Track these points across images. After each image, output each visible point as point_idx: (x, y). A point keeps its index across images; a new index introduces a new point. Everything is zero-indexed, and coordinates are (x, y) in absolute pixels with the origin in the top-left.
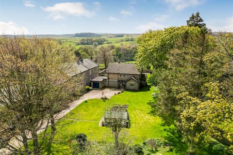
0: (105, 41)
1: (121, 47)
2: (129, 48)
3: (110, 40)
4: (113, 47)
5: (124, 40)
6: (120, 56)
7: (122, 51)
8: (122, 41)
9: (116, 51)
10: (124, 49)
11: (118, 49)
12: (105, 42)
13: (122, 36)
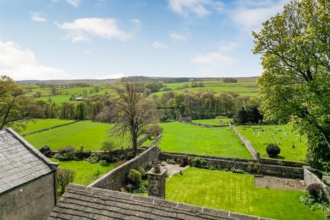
0: (162, 87)
1: (185, 94)
2: (199, 95)
3: (169, 86)
4: (172, 95)
5: (190, 86)
6: (183, 109)
7: (185, 100)
8: (187, 87)
9: (177, 101)
10: (190, 98)
11: (181, 98)
12: (161, 89)
13: (186, 80)
